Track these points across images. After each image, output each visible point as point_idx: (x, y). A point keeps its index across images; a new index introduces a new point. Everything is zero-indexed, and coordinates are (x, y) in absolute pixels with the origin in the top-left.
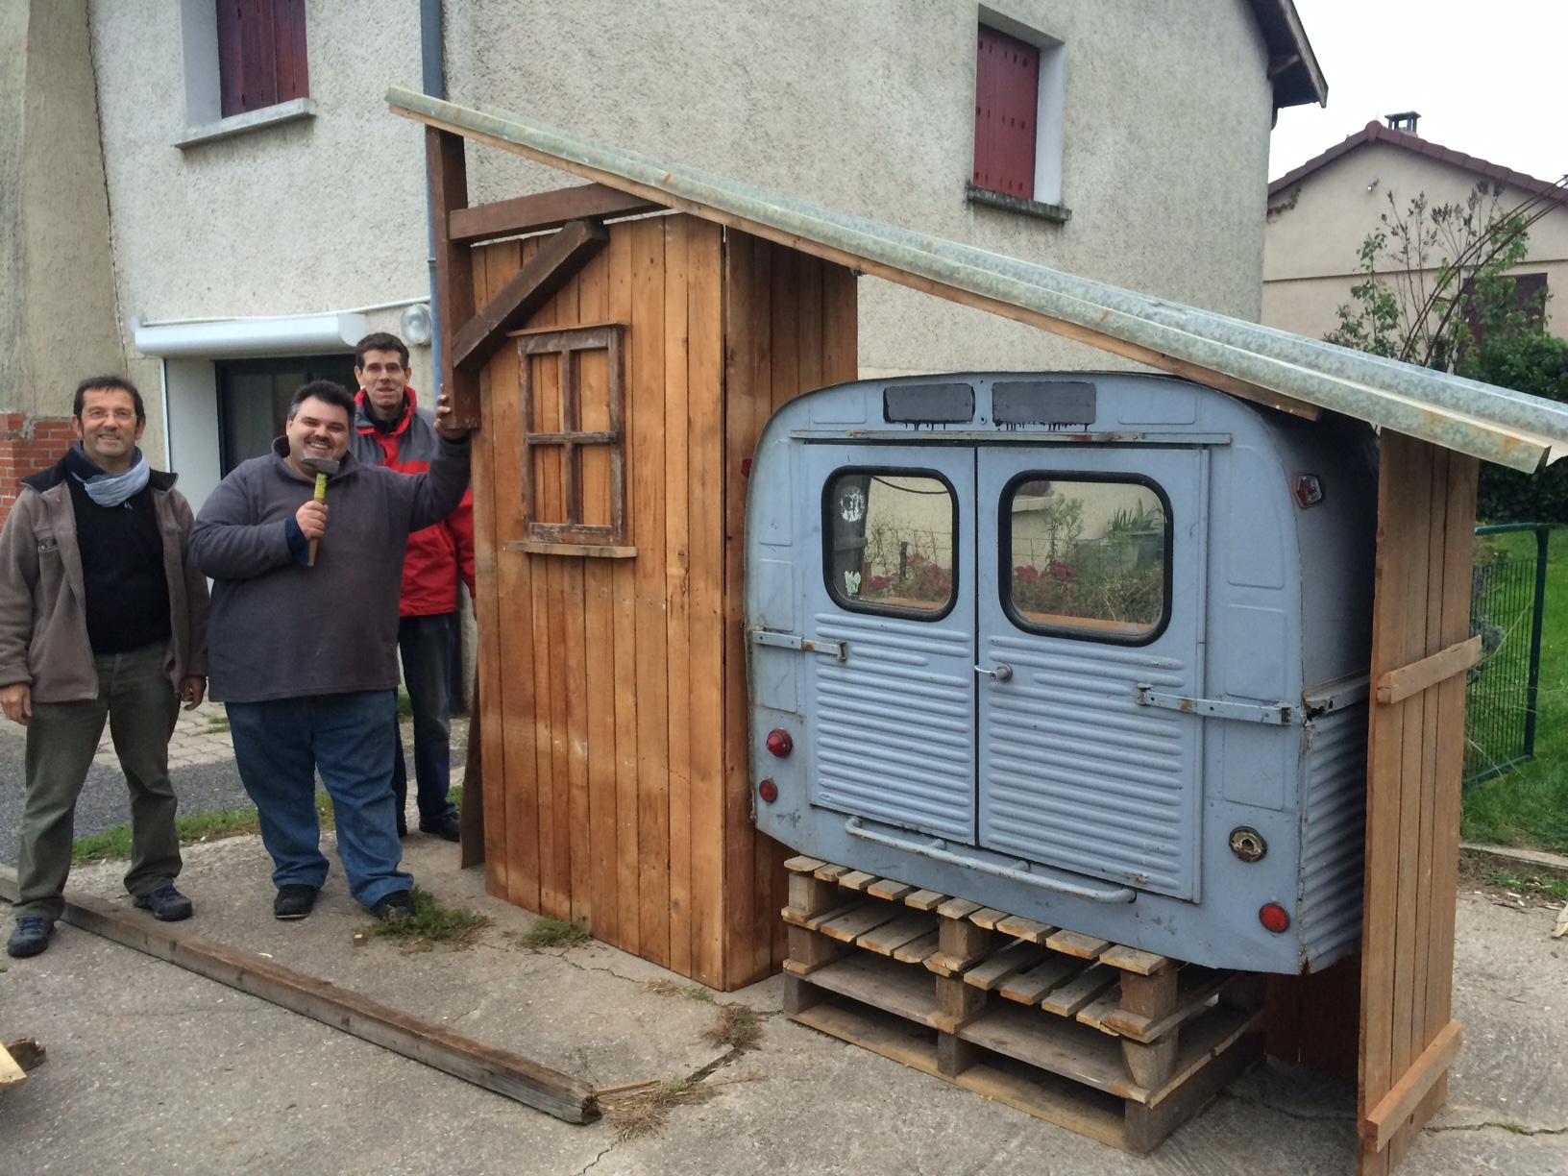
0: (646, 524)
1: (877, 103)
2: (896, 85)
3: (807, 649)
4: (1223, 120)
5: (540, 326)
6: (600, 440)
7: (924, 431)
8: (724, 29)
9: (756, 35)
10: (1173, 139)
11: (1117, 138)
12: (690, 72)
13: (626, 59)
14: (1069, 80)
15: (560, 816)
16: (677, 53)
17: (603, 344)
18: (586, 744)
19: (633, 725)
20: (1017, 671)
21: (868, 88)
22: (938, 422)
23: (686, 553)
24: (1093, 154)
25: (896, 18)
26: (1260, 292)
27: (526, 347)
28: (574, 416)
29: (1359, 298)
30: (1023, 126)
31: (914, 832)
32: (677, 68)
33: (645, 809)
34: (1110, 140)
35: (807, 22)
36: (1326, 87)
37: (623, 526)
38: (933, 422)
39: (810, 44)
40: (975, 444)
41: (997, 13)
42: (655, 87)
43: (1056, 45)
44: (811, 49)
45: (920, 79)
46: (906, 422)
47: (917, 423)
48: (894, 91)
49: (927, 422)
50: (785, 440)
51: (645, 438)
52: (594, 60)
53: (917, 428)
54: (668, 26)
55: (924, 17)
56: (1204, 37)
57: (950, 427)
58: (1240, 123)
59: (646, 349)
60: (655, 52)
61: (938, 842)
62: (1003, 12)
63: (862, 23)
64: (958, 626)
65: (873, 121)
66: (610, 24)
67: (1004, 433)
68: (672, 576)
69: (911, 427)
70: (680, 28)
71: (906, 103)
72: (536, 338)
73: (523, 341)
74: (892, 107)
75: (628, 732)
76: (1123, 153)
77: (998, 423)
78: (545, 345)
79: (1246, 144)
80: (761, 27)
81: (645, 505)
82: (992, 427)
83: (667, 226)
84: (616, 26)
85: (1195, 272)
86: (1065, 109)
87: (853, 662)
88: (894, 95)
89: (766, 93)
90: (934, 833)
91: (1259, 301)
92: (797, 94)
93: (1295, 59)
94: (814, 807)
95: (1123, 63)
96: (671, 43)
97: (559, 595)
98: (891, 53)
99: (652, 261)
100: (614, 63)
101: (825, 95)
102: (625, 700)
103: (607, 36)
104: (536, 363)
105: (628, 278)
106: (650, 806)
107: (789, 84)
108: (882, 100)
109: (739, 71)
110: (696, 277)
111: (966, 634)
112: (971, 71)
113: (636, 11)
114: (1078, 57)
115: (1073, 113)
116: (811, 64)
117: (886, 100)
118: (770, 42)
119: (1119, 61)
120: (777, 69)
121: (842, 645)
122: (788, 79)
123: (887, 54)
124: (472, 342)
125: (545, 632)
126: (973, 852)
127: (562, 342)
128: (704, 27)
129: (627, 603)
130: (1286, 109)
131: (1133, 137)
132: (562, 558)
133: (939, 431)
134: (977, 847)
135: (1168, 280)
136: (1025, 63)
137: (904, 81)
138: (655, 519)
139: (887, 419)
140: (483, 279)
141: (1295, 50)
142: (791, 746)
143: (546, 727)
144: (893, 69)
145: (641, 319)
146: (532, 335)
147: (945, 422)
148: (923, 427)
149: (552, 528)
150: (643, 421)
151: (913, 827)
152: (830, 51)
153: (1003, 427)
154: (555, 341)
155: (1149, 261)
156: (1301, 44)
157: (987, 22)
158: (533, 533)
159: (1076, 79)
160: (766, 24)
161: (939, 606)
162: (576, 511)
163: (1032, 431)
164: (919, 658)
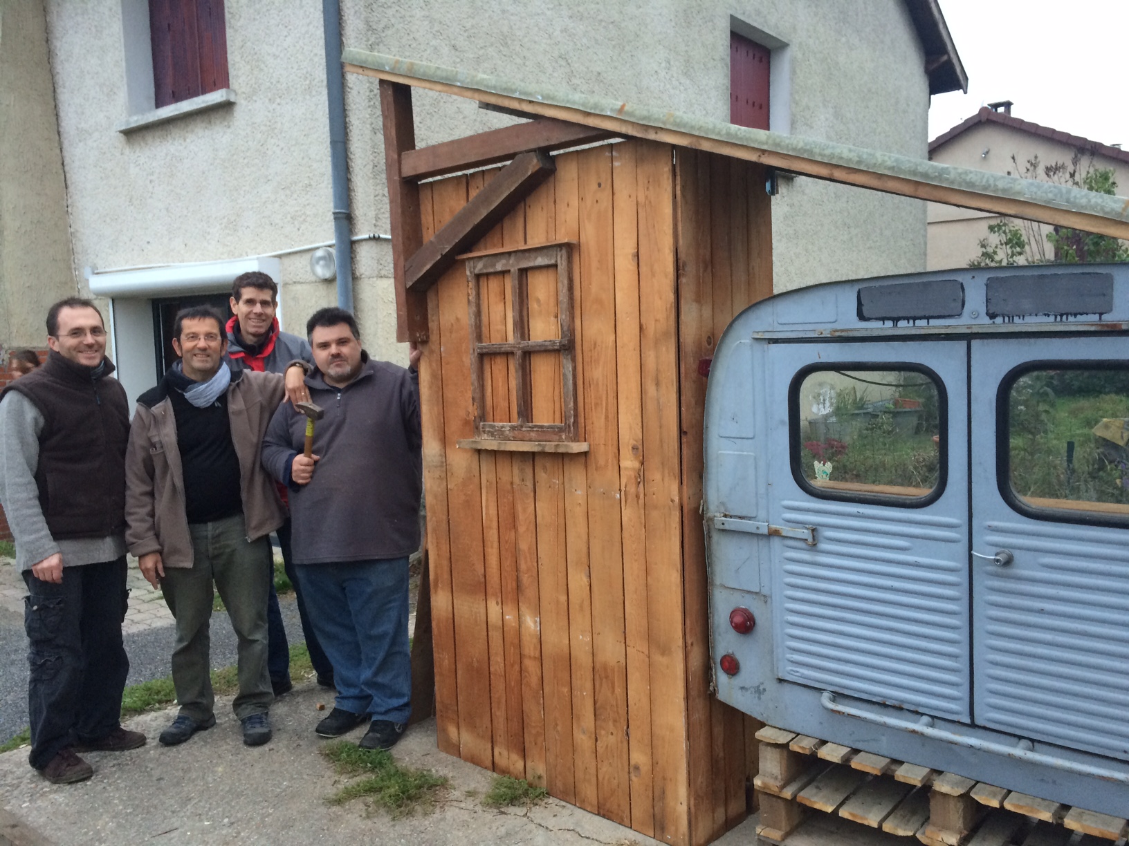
0: (597, 422)
1: (661, 88)
2: (675, 75)
3: (774, 534)
4: (897, 103)
5: (486, 249)
6: (550, 348)
7: (904, 327)
8: (551, 30)
9: (574, 34)
10: (864, 117)
11: (827, 116)
12: (527, 63)
13: (481, 52)
14: (794, 72)
15: (513, 684)
16: (518, 48)
17: (553, 262)
18: (538, 620)
19: (587, 603)
20: (1017, 554)
21: (655, 77)
22: (920, 318)
23: (640, 447)
24: (812, 128)
25: (673, 24)
26: (926, 230)
27: (474, 268)
28: (522, 326)
29: (994, 232)
30: (761, 107)
31: (898, 708)
32: (518, 61)
33: (601, 679)
34: (822, 117)
35: (611, 26)
36: (967, 79)
37: (574, 425)
38: (915, 319)
39: (613, 43)
40: (968, 337)
41: (744, 22)
42: (503, 75)
43: (783, 46)
44: (614, 47)
45: (691, 70)
46: (883, 319)
47: (896, 320)
48: (673, 79)
50: (747, 341)
51: (595, 344)
52: (457, 53)
53: (895, 325)
54: (511, 27)
55: (693, 24)
56: (882, 42)
57: (933, 322)
58: (908, 105)
59: (595, 264)
60: (501, 48)
61: (925, 719)
62: (747, 20)
63: (649, 27)
64: (949, 510)
65: (659, 102)
66: (468, 25)
67: (1000, 325)
68: (626, 469)
69: (889, 324)
70: (520, 29)
71: (682, 88)
72: (485, 260)
73: (472, 263)
74: (672, 91)
75: (581, 607)
76: (833, 126)
77: (992, 316)
78: (494, 265)
79: (913, 121)
80: (578, 29)
81: (596, 404)
82: (987, 320)
83: (614, 153)
84: (473, 26)
85: (882, 216)
86: (791, 94)
87: (824, 546)
88: (674, 82)
89: (583, 81)
90: (921, 710)
91: (925, 236)
92: (605, 81)
93: (945, 58)
94: (781, 681)
95: (829, 60)
96: (514, 40)
97: (509, 486)
98: (670, 50)
99: (599, 185)
100: (471, 56)
101: (624, 82)
102: (578, 581)
103: (466, 34)
104: (483, 282)
105: (575, 202)
106: (607, 677)
107: (599, 74)
108: (665, 85)
109: (563, 63)
110: (646, 197)
111: (959, 519)
112: (726, 64)
113: (487, 15)
114: (800, 56)
115: (797, 98)
116: (614, 58)
117: (668, 86)
118: (584, 41)
119: (827, 59)
120: (590, 61)
121: (813, 530)
122: (598, 69)
123: (668, 51)
124: (424, 265)
125: (495, 519)
126: (971, 730)
127: (511, 262)
128: (537, 29)
129: (579, 492)
130: (937, 95)
131: (838, 115)
132: (512, 454)
133: (922, 326)
134: (973, 725)
135: (864, 221)
136: (761, 61)
137: (680, 72)
138: (607, 417)
139: (861, 316)
140: (431, 212)
141: (945, 51)
142: (754, 623)
143: (497, 603)
144: (672, 63)
145: (589, 237)
146: (480, 258)
147: (928, 318)
148: (902, 323)
149: (502, 427)
150: (594, 329)
151: (896, 703)
152: (627, 48)
153: (999, 320)
154: (504, 261)
155: (852, 208)
156: (949, 47)
157: (736, 30)
158: (484, 432)
159: (798, 71)
160: (581, 27)
161: (924, 492)
162: (526, 411)
163: (1035, 322)
164: (901, 543)
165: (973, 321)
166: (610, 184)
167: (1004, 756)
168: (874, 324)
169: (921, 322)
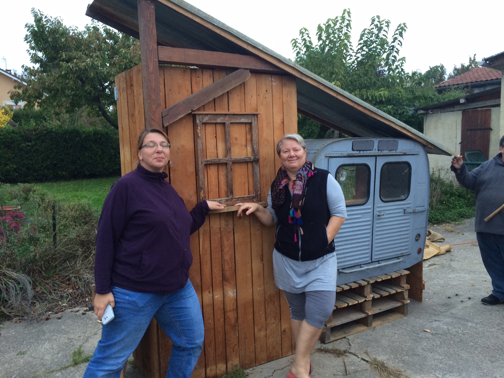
7: (362, 153)
18: (235, 290)
19: (261, 272)
20: (382, 213)
33: (268, 303)
38: (364, 150)
40: (376, 156)
47: (360, 151)
49: (362, 150)
50: (323, 157)
51: (265, 159)
59: (265, 125)
64: (369, 205)
67: (380, 153)
69: (358, 152)
72: (209, 116)
73: (201, 116)
77: (379, 150)
83: (273, 79)
90: (361, 264)
97: (218, 230)
126: (371, 264)
127: (226, 119)
132: (221, 214)
139: (353, 150)
143: (209, 292)
146: (207, 114)
147: (367, 150)
150: (265, 152)
154: (222, 118)
163: (386, 152)
164: (360, 216)
165: (375, 152)
166: (271, 91)
167: (374, 268)
168: (356, 152)
169: (365, 152)
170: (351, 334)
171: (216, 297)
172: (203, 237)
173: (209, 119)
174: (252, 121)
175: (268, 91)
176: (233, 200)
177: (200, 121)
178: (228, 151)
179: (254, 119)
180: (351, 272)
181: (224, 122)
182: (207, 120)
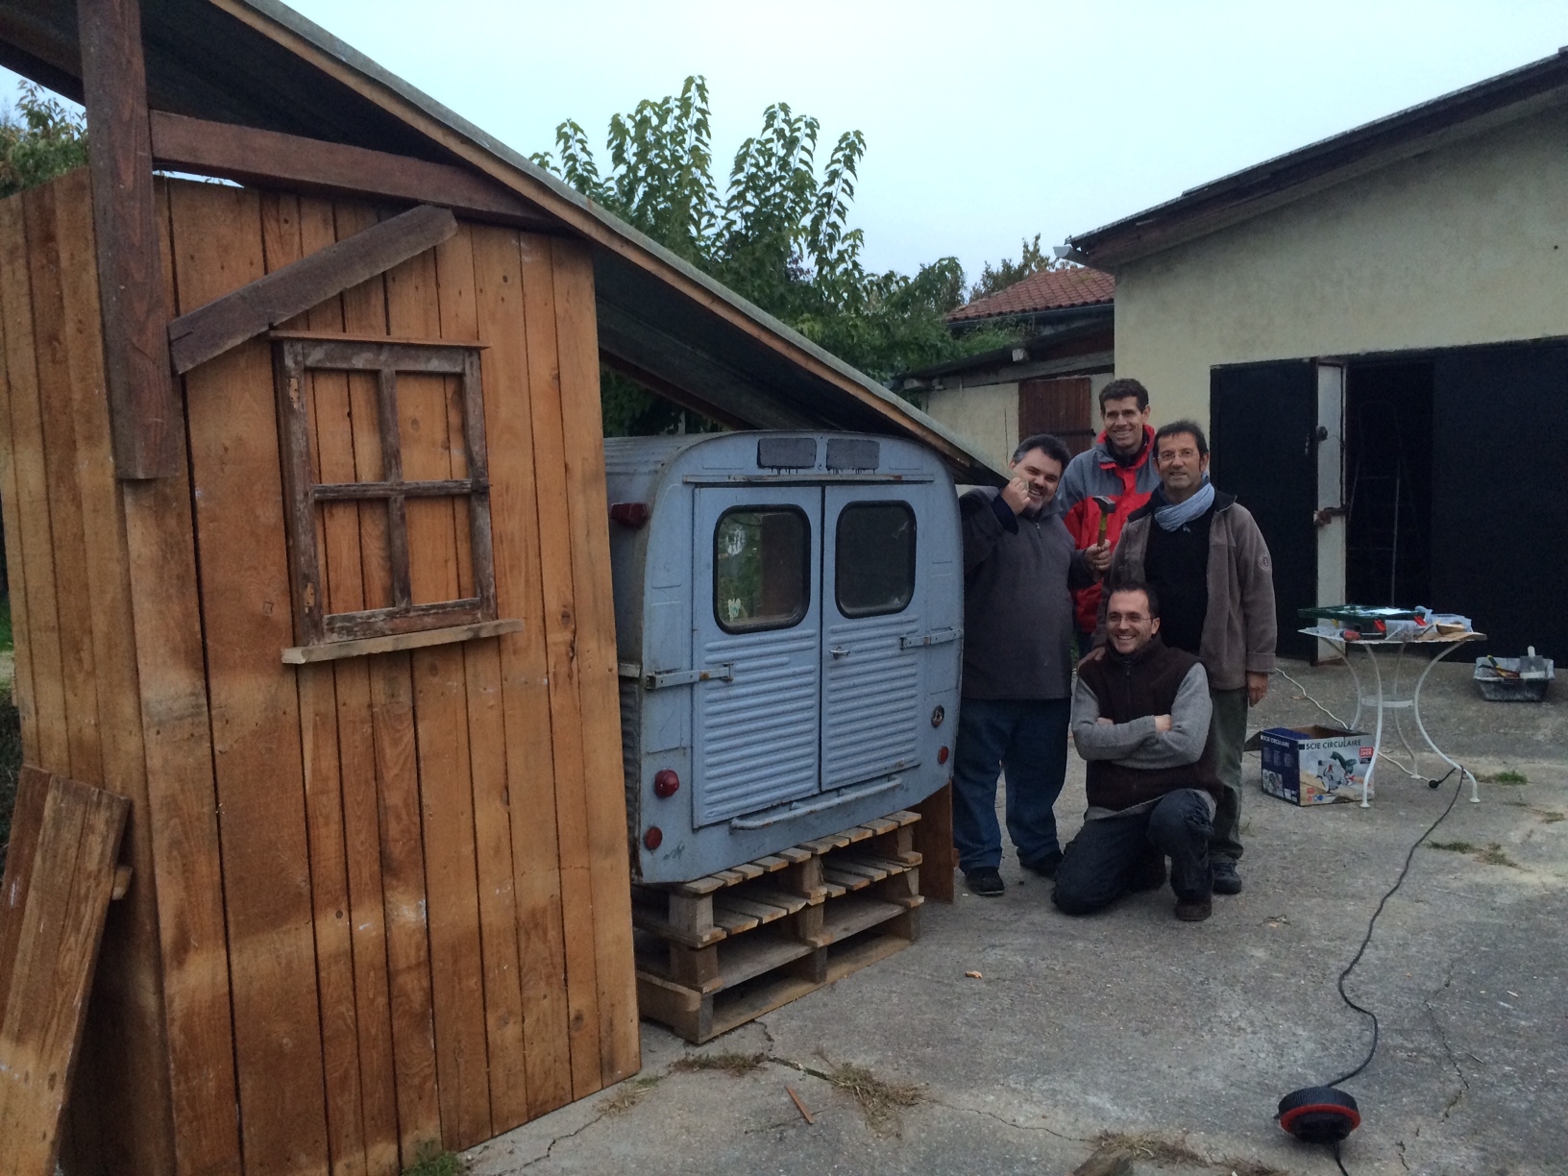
0: (514, 593)
3: (703, 679)
6: (456, 491)
7: (785, 475)
17: (458, 369)
18: (423, 903)
19: (505, 841)
22: (793, 468)
23: (571, 613)
38: (790, 468)
40: (822, 484)
46: (772, 467)
47: (779, 468)
49: (785, 468)
50: (679, 485)
51: (507, 488)
53: (779, 473)
57: (800, 471)
59: (503, 381)
61: (794, 804)
64: (808, 627)
67: (833, 476)
68: (555, 644)
69: (775, 472)
75: (497, 851)
77: (829, 469)
81: (512, 567)
82: (826, 471)
83: (523, 244)
87: (736, 679)
90: (792, 799)
94: (698, 829)
99: (505, 279)
105: (469, 296)
106: (536, 926)
111: (814, 630)
121: (730, 667)
125: (334, 774)
129: (491, 690)
132: (370, 661)
133: (794, 475)
134: (821, 793)
138: (527, 581)
139: (760, 465)
143: (339, 915)
147: (797, 468)
149: (369, 617)
153: (832, 471)
154: (369, 355)
158: (332, 630)
161: (795, 616)
162: (400, 584)
163: (847, 474)
164: (784, 659)
165: (818, 472)
166: (518, 281)
167: (829, 808)
168: (767, 472)
169: (793, 471)
170: (770, 1007)
171: (361, 928)
172: (316, 736)
173: (328, 357)
174: (464, 369)
175: (510, 281)
176: (412, 614)
177: (296, 363)
178: (390, 459)
179: (471, 363)
180: (767, 825)
181: (377, 367)
182: (319, 361)
